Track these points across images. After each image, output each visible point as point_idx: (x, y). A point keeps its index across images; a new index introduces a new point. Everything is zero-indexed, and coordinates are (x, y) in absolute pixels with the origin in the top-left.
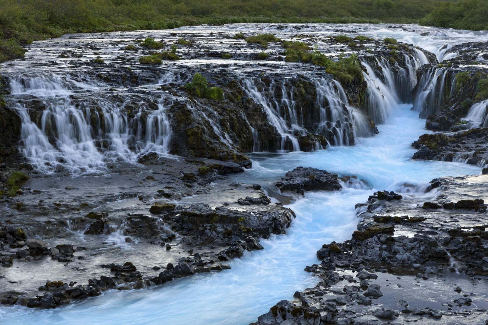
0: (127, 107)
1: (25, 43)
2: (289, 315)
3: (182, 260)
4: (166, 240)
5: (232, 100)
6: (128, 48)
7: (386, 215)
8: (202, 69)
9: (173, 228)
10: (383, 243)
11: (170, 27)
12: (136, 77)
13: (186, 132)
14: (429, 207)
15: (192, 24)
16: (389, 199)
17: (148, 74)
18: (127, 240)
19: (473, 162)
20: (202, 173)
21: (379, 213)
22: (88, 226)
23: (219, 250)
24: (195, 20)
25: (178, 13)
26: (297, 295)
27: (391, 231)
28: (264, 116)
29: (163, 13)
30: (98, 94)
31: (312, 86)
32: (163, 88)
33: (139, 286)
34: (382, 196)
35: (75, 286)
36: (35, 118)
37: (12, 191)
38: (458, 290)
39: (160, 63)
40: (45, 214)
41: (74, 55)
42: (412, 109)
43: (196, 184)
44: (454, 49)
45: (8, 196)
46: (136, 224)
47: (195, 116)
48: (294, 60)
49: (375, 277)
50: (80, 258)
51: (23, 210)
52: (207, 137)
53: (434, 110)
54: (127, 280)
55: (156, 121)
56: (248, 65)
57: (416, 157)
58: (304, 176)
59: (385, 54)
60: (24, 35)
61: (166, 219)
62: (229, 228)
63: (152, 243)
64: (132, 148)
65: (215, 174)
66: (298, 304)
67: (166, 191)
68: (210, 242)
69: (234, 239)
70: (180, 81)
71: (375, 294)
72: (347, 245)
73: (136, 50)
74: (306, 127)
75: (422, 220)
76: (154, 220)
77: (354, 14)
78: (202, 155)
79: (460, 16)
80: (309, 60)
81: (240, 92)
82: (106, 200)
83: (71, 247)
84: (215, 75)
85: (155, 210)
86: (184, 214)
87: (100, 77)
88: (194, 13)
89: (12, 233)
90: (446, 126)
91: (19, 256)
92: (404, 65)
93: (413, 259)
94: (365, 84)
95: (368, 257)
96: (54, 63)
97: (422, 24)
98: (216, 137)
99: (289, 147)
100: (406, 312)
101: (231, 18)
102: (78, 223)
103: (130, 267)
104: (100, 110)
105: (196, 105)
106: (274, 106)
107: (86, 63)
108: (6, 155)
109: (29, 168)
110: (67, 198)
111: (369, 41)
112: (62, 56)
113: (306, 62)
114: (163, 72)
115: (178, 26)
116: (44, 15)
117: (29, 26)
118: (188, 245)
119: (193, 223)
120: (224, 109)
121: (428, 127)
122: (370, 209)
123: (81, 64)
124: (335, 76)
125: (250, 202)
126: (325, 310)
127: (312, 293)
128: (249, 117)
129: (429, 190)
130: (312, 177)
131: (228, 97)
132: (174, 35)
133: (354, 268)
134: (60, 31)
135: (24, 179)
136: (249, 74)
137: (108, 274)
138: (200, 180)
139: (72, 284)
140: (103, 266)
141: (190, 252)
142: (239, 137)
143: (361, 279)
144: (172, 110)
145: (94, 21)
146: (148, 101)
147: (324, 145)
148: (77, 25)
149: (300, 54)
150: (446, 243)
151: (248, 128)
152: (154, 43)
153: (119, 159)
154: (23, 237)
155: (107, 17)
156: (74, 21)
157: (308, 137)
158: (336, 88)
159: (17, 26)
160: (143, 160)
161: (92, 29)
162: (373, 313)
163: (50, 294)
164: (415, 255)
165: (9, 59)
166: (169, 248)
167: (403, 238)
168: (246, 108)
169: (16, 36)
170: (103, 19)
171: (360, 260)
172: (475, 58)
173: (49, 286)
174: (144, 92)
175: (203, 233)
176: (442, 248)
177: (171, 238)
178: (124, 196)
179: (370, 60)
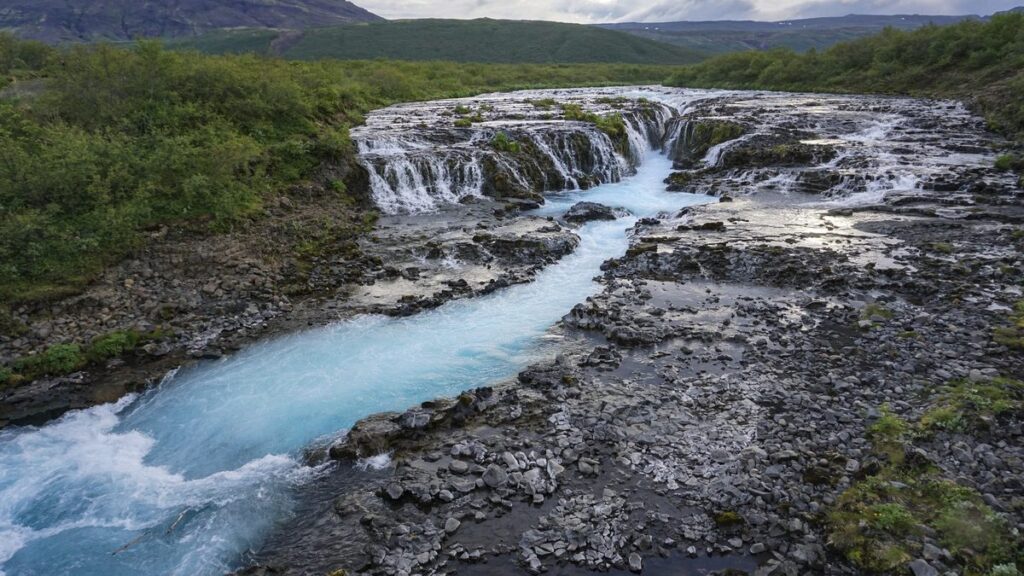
0: (449, 161)
1: (364, 112)
2: (585, 314)
3: (501, 276)
4: (486, 262)
5: (527, 152)
6: (444, 114)
7: (650, 236)
8: (503, 129)
9: (491, 252)
10: (649, 258)
11: (472, 95)
12: (453, 137)
13: (494, 178)
14: (682, 229)
15: (488, 92)
16: (651, 224)
17: (461, 134)
18: (458, 262)
19: (712, 193)
20: (508, 209)
21: (645, 234)
22: (427, 253)
23: (527, 268)
24: (490, 89)
25: (477, 84)
26: (589, 299)
27: (655, 249)
28: (552, 164)
29: (465, 84)
30: (426, 151)
31: (587, 138)
32: (474, 144)
33: (470, 297)
34: (646, 222)
35: (423, 298)
36: (380, 171)
37: (368, 228)
38: (709, 291)
39: (470, 125)
40: (395, 245)
41: (403, 121)
42: (661, 153)
43: (504, 218)
44: (693, 104)
45: (365, 232)
46: (463, 250)
47: (499, 165)
48: (571, 118)
49: (646, 284)
50: (425, 277)
51: (377, 242)
52: (509, 181)
53: (679, 153)
54: (461, 292)
55: (471, 169)
56: (537, 124)
57: (669, 189)
58: (585, 208)
59: (640, 111)
60: (365, 106)
61: (485, 245)
62: (533, 251)
63: (476, 264)
64: (454, 192)
65: (518, 210)
66: (591, 307)
67: (483, 224)
68: (519, 262)
69: (537, 258)
70: (486, 139)
71: (647, 297)
72: (622, 261)
73: (450, 115)
74: (583, 170)
75: (677, 239)
76: (476, 247)
77: (610, 79)
78: (507, 195)
79: (694, 78)
80: (583, 118)
82: (439, 232)
83: (417, 269)
84: (512, 133)
85: (476, 239)
86: (498, 241)
87: (425, 138)
88: (489, 83)
89: (372, 260)
90: (689, 166)
91: (379, 277)
92: (654, 119)
93: (673, 269)
94: (627, 136)
95: (639, 269)
96: (389, 128)
97: (664, 85)
98: (517, 181)
99: (571, 186)
100: (671, 309)
101: (517, 86)
102: (420, 250)
103: (463, 283)
104: (428, 163)
105: (500, 157)
106: (559, 155)
107: (414, 127)
108: (361, 200)
109: (378, 209)
110: (409, 231)
111: (626, 101)
112: (395, 122)
113: (580, 120)
115: (477, 94)
116: (377, 89)
117: (366, 99)
118: (502, 264)
119: (506, 248)
120: (521, 159)
121: (675, 167)
122: (637, 232)
123: (410, 128)
124: (604, 130)
125: (547, 230)
126: (611, 310)
127: (600, 297)
128: (540, 164)
129: (680, 216)
130: (591, 210)
131: (524, 149)
132: (477, 102)
133: (630, 277)
134: (389, 102)
135: (375, 219)
136: (538, 131)
137: (446, 288)
138: (508, 215)
139: (421, 297)
140: (442, 283)
141: (506, 270)
142: (534, 180)
143: (636, 285)
144: (482, 162)
145: (414, 93)
146: (464, 155)
147: (597, 183)
148: (401, 96)
149: (576, 114)
150: (697, 256)
151: (540, 173)
152: (463, 109)
153: (445, 201)
154: (380, 262)
155: (424, 90)
156: (399, 93)
157: (585, 178)
158: (605, 139)
159: (357, 99)
160: (463, 201)
161: (414, 99)
162: (647, 311)
163: (406, 305)
164: (674, 266)
165: (355, 126)
166: (489, 267)
167: (665, 254)
168: (538, 158)
169: (357, 107)
170: (421, 91)
171: (633, 271)
172: (709, 111)
173: (403, 299)
174: (460, 148)
175: (513, 255)
176: (694, 260)
177: (490, 260)
178: (451, 229)
179: (629, 116)
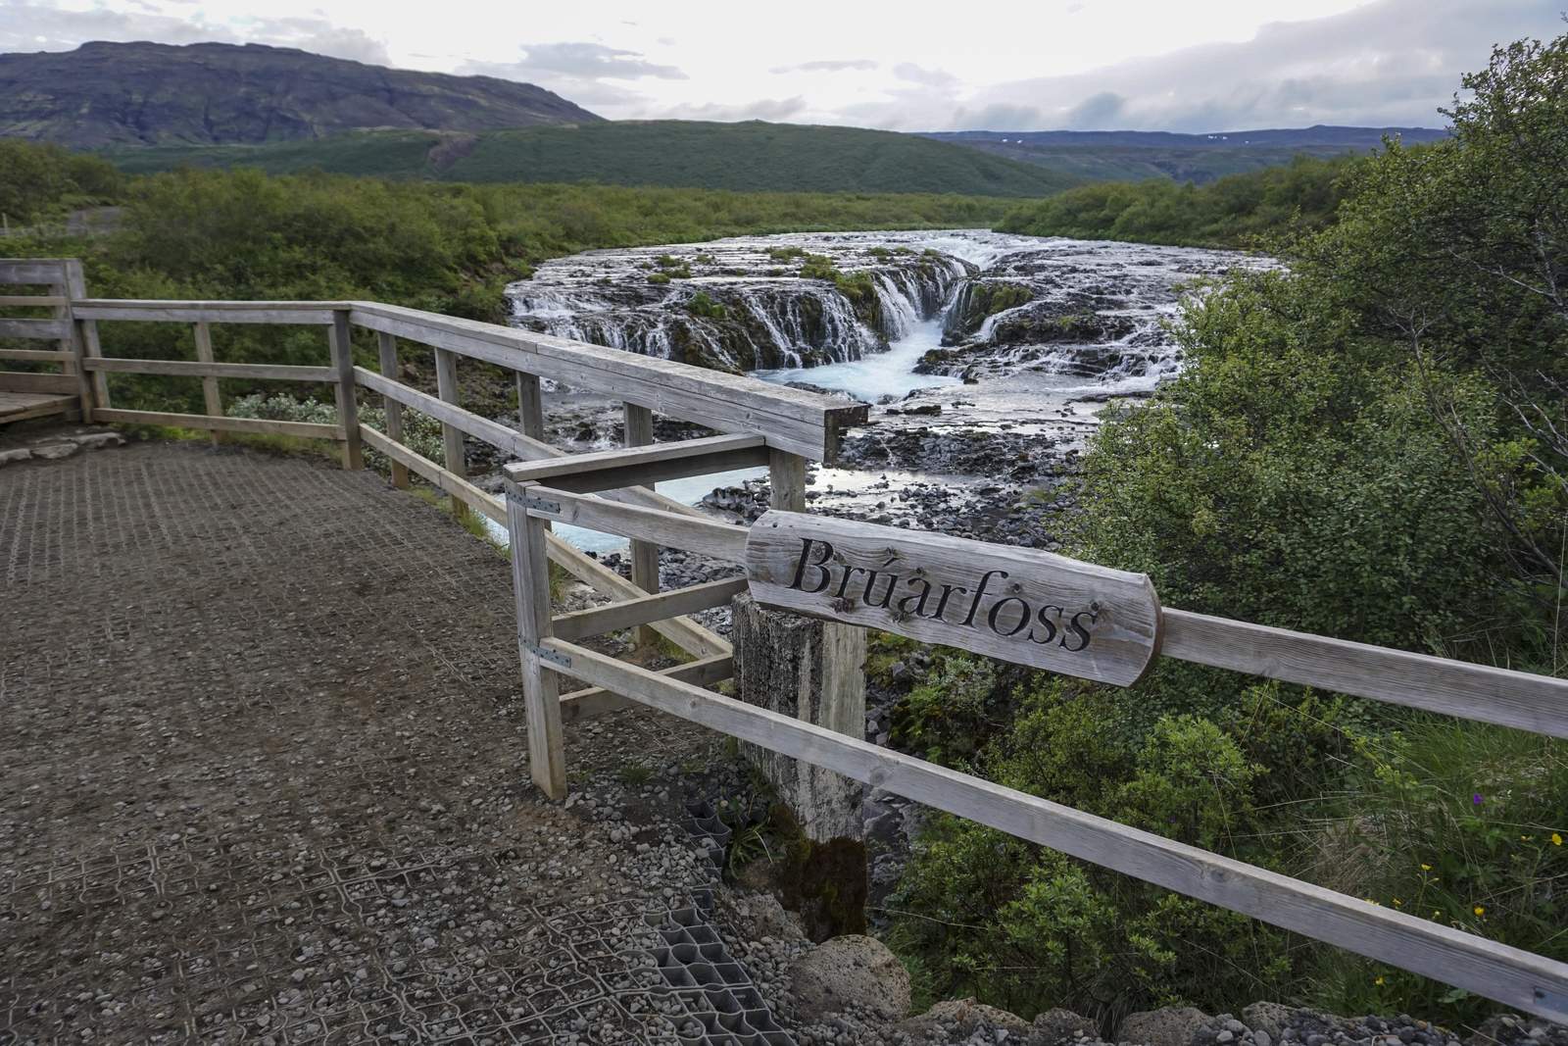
0: (628, 327)
1: (536, 263)
5: (734, 318)
17: (652, 294)
28: (768, 334)
31: (819, 302)
37: (513, 406)
39: (668, 282)
41: (584, 274)
45: (508, 410)
47: (693, 333)
60: (537, 254)
81: (744, 309)
86: (664, 422)
87: (604, 297)
96: (560, 283)
99: (792, 364)
106: (779, 324)
107: (594, 284)
110: (561, 411)
114: (669, 291)
115: (715, 238)
119: (674, 430)
120: (725, 327)
127: (758, 481)
134: (578, 248)
136: (755, 291)
145: (616, 236)
147: (827, 361)
148: (597, 240)
151: (749, 345)
155: (633, 232)
156: (595, 235)
165: (515, 280)
168: (749, 326)
169: (528, 256)
170: (628, 233)
175: (680, 438)
